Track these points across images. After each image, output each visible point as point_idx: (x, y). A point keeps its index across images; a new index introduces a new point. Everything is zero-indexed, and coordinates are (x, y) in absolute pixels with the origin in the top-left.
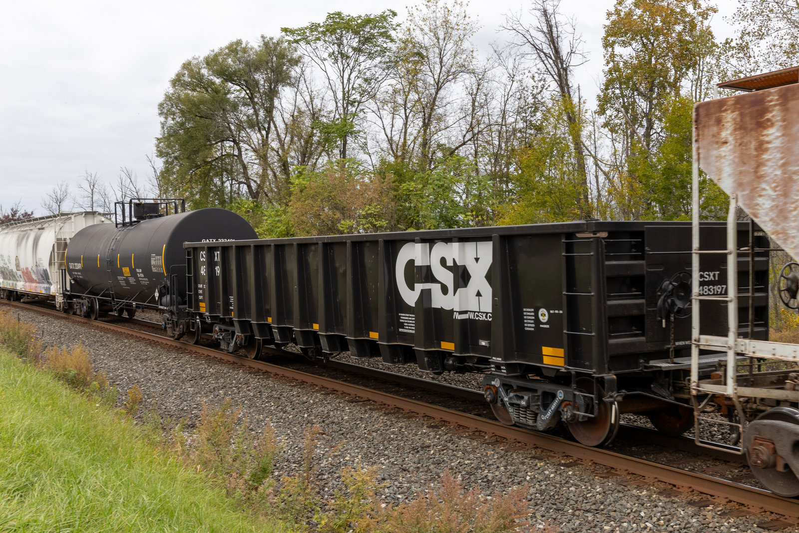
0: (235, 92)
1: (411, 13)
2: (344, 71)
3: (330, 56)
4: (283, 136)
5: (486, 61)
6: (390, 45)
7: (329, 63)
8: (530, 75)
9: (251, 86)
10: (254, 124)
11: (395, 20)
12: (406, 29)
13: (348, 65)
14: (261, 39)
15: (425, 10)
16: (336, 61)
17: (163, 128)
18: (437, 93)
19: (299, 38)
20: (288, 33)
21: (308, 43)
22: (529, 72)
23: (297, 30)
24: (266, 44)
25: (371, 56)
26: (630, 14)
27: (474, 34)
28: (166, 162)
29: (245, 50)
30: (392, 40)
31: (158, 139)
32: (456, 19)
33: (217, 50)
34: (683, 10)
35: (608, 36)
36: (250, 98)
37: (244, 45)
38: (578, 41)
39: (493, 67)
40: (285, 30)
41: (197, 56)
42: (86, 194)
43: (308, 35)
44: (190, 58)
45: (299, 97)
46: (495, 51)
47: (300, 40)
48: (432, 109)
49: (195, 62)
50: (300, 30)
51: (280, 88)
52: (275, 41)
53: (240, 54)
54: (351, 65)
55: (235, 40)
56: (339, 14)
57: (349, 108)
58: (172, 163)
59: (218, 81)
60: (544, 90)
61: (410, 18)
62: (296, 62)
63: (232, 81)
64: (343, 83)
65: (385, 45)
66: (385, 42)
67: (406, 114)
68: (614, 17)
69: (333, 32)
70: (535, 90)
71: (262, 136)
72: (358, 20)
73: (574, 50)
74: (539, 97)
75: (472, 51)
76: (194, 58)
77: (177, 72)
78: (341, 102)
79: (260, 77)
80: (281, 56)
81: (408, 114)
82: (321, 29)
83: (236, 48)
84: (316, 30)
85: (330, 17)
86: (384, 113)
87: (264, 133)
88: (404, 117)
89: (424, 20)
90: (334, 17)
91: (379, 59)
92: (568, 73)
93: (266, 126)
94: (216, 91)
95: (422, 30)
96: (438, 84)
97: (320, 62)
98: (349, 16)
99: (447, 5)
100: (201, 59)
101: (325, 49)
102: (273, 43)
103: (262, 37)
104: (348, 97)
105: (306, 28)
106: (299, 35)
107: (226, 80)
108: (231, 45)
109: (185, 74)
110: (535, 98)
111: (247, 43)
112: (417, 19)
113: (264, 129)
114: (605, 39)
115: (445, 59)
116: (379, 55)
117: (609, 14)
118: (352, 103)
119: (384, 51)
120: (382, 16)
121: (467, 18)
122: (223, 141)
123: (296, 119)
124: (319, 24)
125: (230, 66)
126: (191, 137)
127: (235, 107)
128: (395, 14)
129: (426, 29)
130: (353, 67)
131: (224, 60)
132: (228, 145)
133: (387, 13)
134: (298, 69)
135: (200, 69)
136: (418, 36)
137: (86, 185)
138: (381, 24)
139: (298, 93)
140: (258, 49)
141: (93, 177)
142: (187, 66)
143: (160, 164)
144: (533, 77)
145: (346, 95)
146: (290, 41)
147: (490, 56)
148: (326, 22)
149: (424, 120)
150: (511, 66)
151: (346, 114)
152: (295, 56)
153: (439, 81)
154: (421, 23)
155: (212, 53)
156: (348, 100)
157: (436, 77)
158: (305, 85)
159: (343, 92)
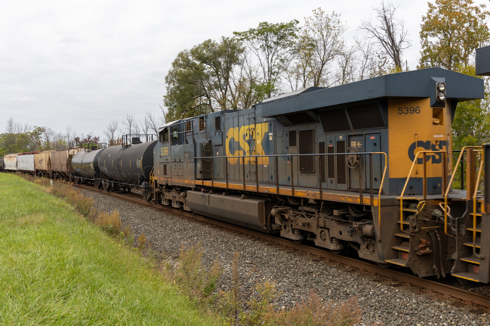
0: (208, 69)
1: (307, 21)
2: (269, 56)
3: (261, 47)
4: (234, 93)
5: (351, 47)
6: (295, 40)
7: (260, 51)
8: (377, 55)
9: (217, 65)
10: (218, 86)
11: (298, 26)
12: (304, 31)
13: (271, 52)
14: (222, 39)
15: (315, 19)
16: (264, 49)
17: (168, 90)
18: (322, 67)
19: (243, 37)
20: (237, 35)
21: (248, 40)
22: (377, 53)
23: (242, 33)
24: (225, 41)
25: (284, 47)
26: (436, 18)
27: (344, 32)
28: (170, 109)
29: (213, 45)
30: (296, 37)
31: (164, 96)
32: (333, 24)
33: (197, 46)
34: (469, 14)
35: (423, 31)
36: (216, 72)
37: (212, 42)
38: (405, 34)
39: (355, 51)
40: (235, 33)
41: (186, 49)
42: (127, 127)
43: (248, 35)
44: (183, 51)
45: (243, 71)
46: (357, 42)
47: (244, 38)
48: (320, 76)
49: (185, 52)
50: (244, 33)
51: (233, 66)
52: (230, 39)
53: (210, 47)
54: (273, 52)
55: (207, 40)
56: (266, 23)
57: (272, 76)
58: (173, 109)
59: (198, 63)
60: (385, 64)
61: (307, 24)
62: (242, 51)
63: (206, 62)
64: (268, 62)
65: (292, 40)
66: (292, 38)
67: (304, 79)
68: (427, 20)
69: (263, 34)
70: (380, 64)
71: (223, 93)
72: (276, 26)
73: (403, 40)
74: (383, 68)
75: (343, 42)
76: (185, 51)
77: (175, 58)
78: (267, 73)
79: (221, 60)
80: (234, 48)
81: (305, 79)
82: (256, 32)
83: (208, 44)
84: (253, 32)
85: (261, 25)
86: (292, 79)
87: (224, 91)
88: (303, 81)
89: (315, 25)
90: (263, 25)
91: (288, 48)
92: (400, 53)
93: (225, 87)
94: (197, 69)
95: (314, 31)
96: (323, 62)
97: (255, 51)
98: (272, 24)
99: (328, 16)
100: (189, 51)
101: (258, 43)
102: (229, 41)
103: (223, 37)
104: (271, 70)
105: (247, 32)
106: (243, 36)
107: (203, 62)
108: (205, 42)
109: (180, 59)
110: (380, 68)
111: (214, 41)
112: (311, 24)
113: (224, 89)
114: (422, 33)
115: (327, 47)
116: (289, 46)
117: (424, 18)
118: (273, 74)
119: (291, 44)
120: (290, 24)
121: (340, 23)
122: (200, 96)
123: (241, 83)
124: (255, 29)
125: (204, 54)
126: (183, 95)
127: (207, 77)
128: (298, 22)
129: (316, 30)
130: (274, 53)
131: (202, 51)
132: (204, 99)
133: (294, 21)
134: (243, 55)
135: (188, 56)
136: (311, 34)
137: (127, 122)
138: (290, 28)
139: (243, 69)
140: (220, 44)
141: (131, 117)
142: (181, 55)
143: (166, 110)
144: (379, 56)
145: (270, 70)
146: (238, 39)
147: (353, 45)
148: (258, 28)
149: (315, 82)
150: (366, 50)
151: (270, 80)
152: (241, 47)
153: (323, 60)
154: (313, 26)
155: (195, 47)
156: (271, 72)
157: (322, 57)
158: (247, 64)
159: (269, 67)
